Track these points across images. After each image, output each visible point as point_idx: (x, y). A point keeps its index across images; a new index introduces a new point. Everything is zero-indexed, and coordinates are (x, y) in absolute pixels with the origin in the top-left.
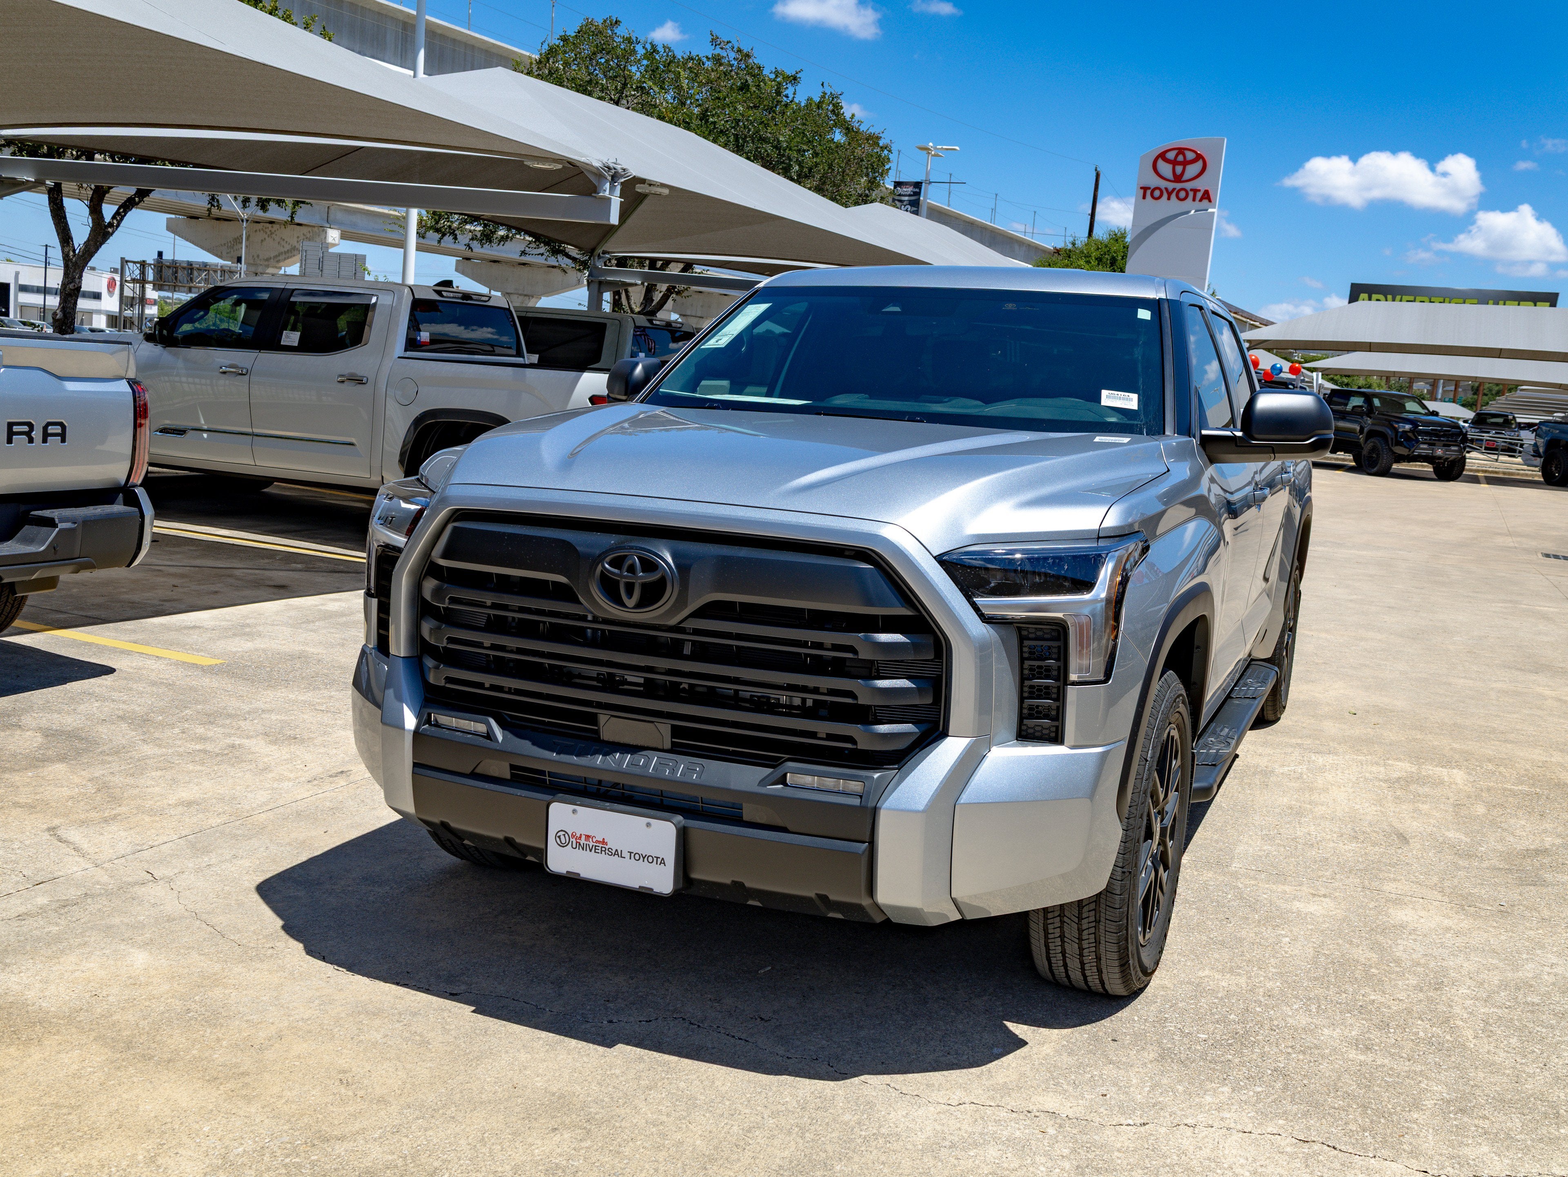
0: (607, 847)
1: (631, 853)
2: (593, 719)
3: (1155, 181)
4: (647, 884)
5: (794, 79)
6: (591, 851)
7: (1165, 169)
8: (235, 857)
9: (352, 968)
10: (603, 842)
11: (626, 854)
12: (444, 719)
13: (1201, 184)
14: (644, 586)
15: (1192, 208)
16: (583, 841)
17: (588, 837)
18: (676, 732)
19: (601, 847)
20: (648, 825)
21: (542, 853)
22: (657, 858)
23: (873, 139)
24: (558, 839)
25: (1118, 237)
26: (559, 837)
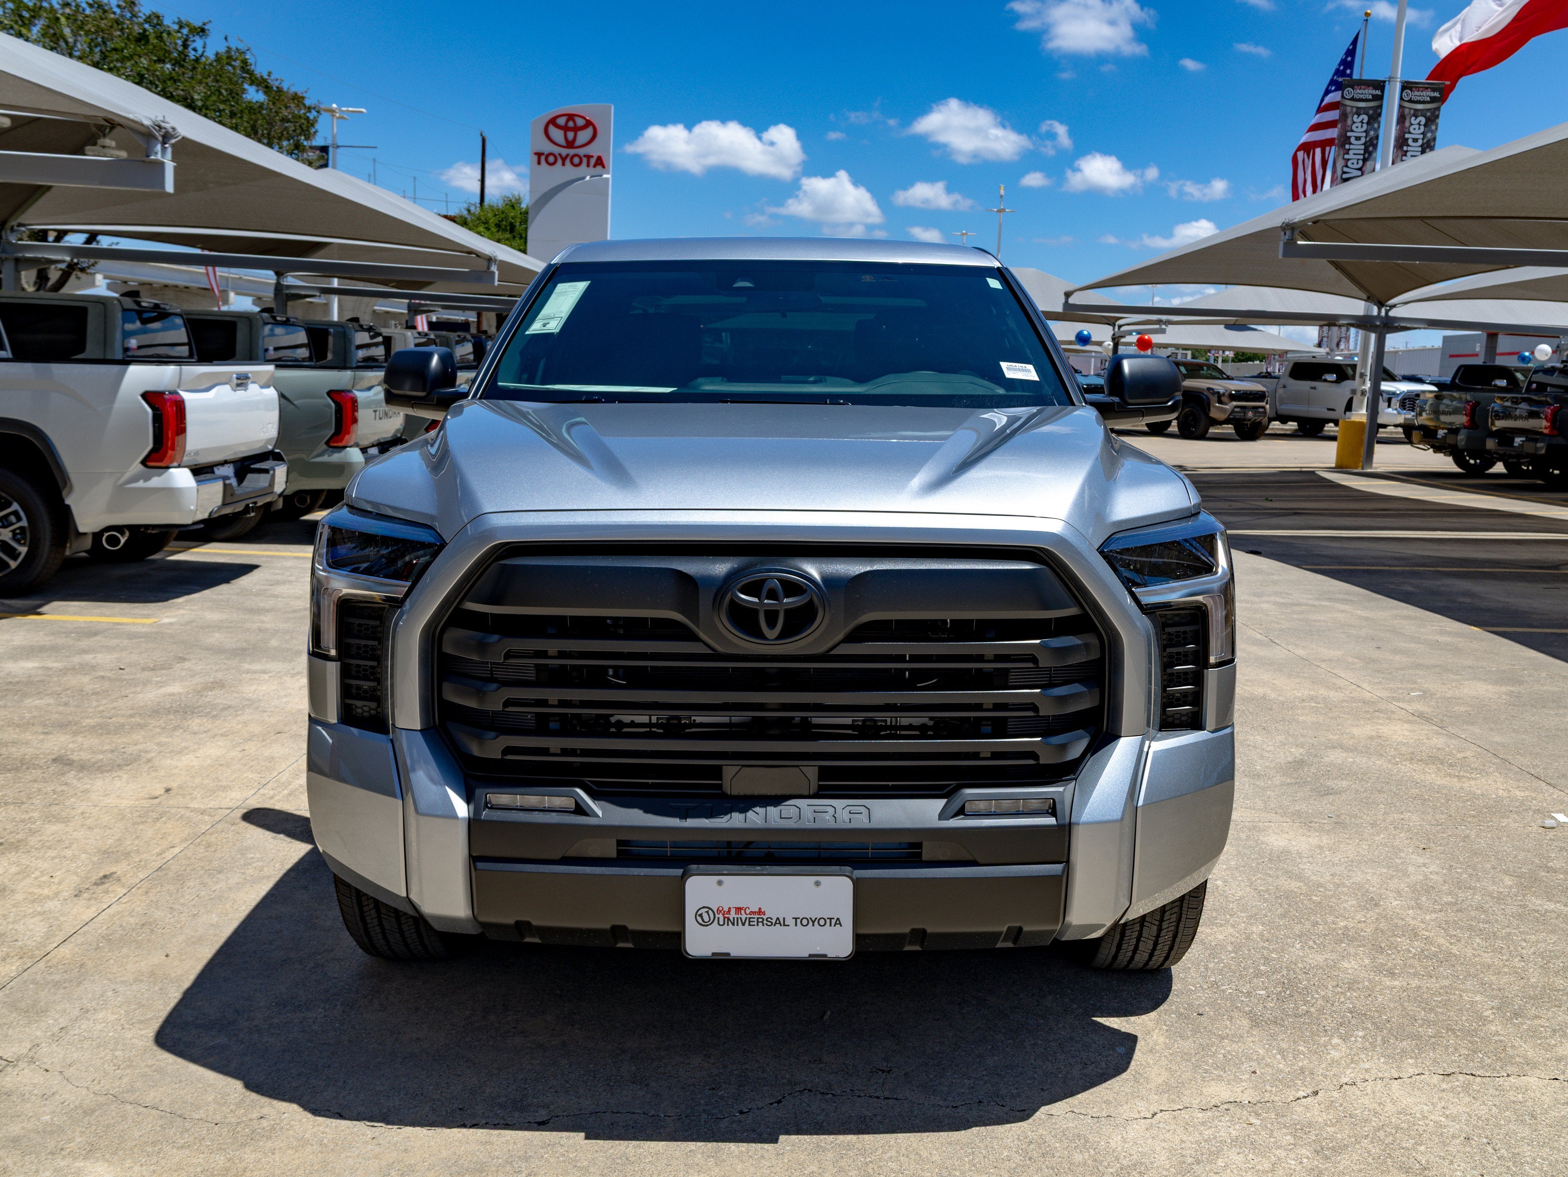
0: (765, 917)
1: (796, 919)
2: (717, 773)
3: (548, 147)
4: (818, 950)
5: (202, 31)
6: (743, 924)
7: (557, 134)
8: (85, 1011)
9: (387, 1118)
10: (760, 912)
11: (790, 921)
12: (503, 798)
13: (593, 150)
14: (789, 613)
15: (587, 174)
16: (733, 915)
17: (739, 910)
18: (824, 774)
19: (758, 918)
20: (818, 884)
21: (679, 937)
22: (831, 919)
23: (298, 99)
24: (699, 919)
25: (513, 204)
26: (701, 915)
